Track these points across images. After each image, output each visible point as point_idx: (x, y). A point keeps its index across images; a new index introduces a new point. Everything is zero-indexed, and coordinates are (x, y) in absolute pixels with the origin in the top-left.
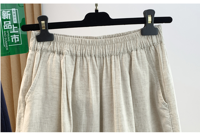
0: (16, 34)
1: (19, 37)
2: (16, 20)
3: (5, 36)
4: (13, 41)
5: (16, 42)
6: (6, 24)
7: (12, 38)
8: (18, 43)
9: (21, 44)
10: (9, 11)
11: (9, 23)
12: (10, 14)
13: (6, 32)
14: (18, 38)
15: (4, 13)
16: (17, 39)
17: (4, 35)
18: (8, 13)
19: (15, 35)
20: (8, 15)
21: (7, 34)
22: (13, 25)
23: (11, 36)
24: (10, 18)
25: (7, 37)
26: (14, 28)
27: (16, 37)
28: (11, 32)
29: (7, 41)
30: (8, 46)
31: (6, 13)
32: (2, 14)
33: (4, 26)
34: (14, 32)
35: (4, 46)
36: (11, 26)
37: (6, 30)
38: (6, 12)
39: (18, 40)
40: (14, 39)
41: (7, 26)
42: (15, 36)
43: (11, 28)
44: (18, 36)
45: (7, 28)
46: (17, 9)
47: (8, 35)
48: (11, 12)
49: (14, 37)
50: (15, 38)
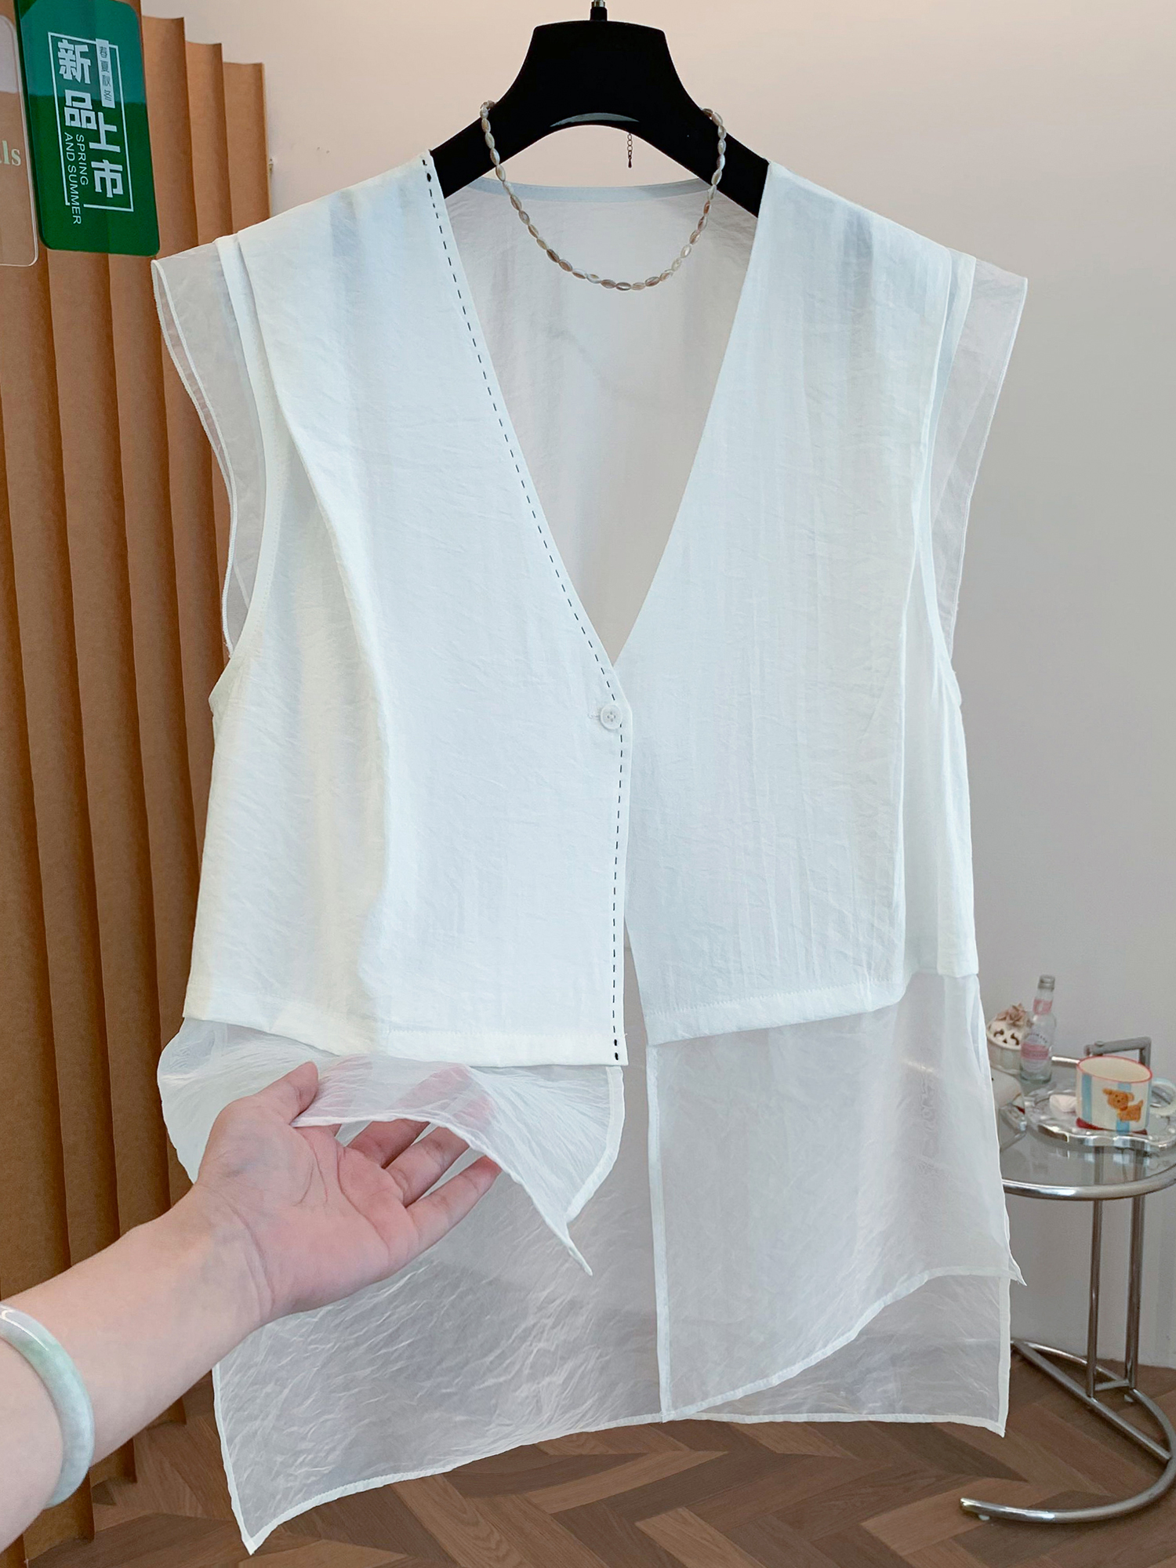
0: (113, 158)
1: (124, 174)
2: (112, 94)
3: (71, 156)
4: (98, 189)
5: (109, 195)
6: (76, 104)
7: (97, 175)
8: (119, 200)
9: (132, 210)
10: (85, 48)
11: (83, 100)
12: (87, 62)
13: (74, 141)
14: (118, 177)
15: (66, 50)
16: (114, 185)
17: (65, 151)
18: (83, 55)
19: (106, 162)
20: (82, 65)
21: (76, 149)
22: (101, 114)
23: (94, 164)
24: (87, 81)
25: (76, 163)
26: (104, 128)
27: (111, 171)
28: (92, 145)
29: (79, 184)
30: (81, 206)
31: (74, 53)
32: (60, 55)
33: (68, 112)
34: (103, 145)
35: (67, 204)
36: (92, 115)
37: (74, 131)
38: (71, 47)
39: (119, 191)
40: (103, 180)
41: (76, 112)
42: (106, 164)
43: (93, 126)
44: (120, 168)
45: (76, 124)
46: (116, 47)
47: (83, 156)
48: (91, 54)
49: (103, 170)
50: (108, 176)
